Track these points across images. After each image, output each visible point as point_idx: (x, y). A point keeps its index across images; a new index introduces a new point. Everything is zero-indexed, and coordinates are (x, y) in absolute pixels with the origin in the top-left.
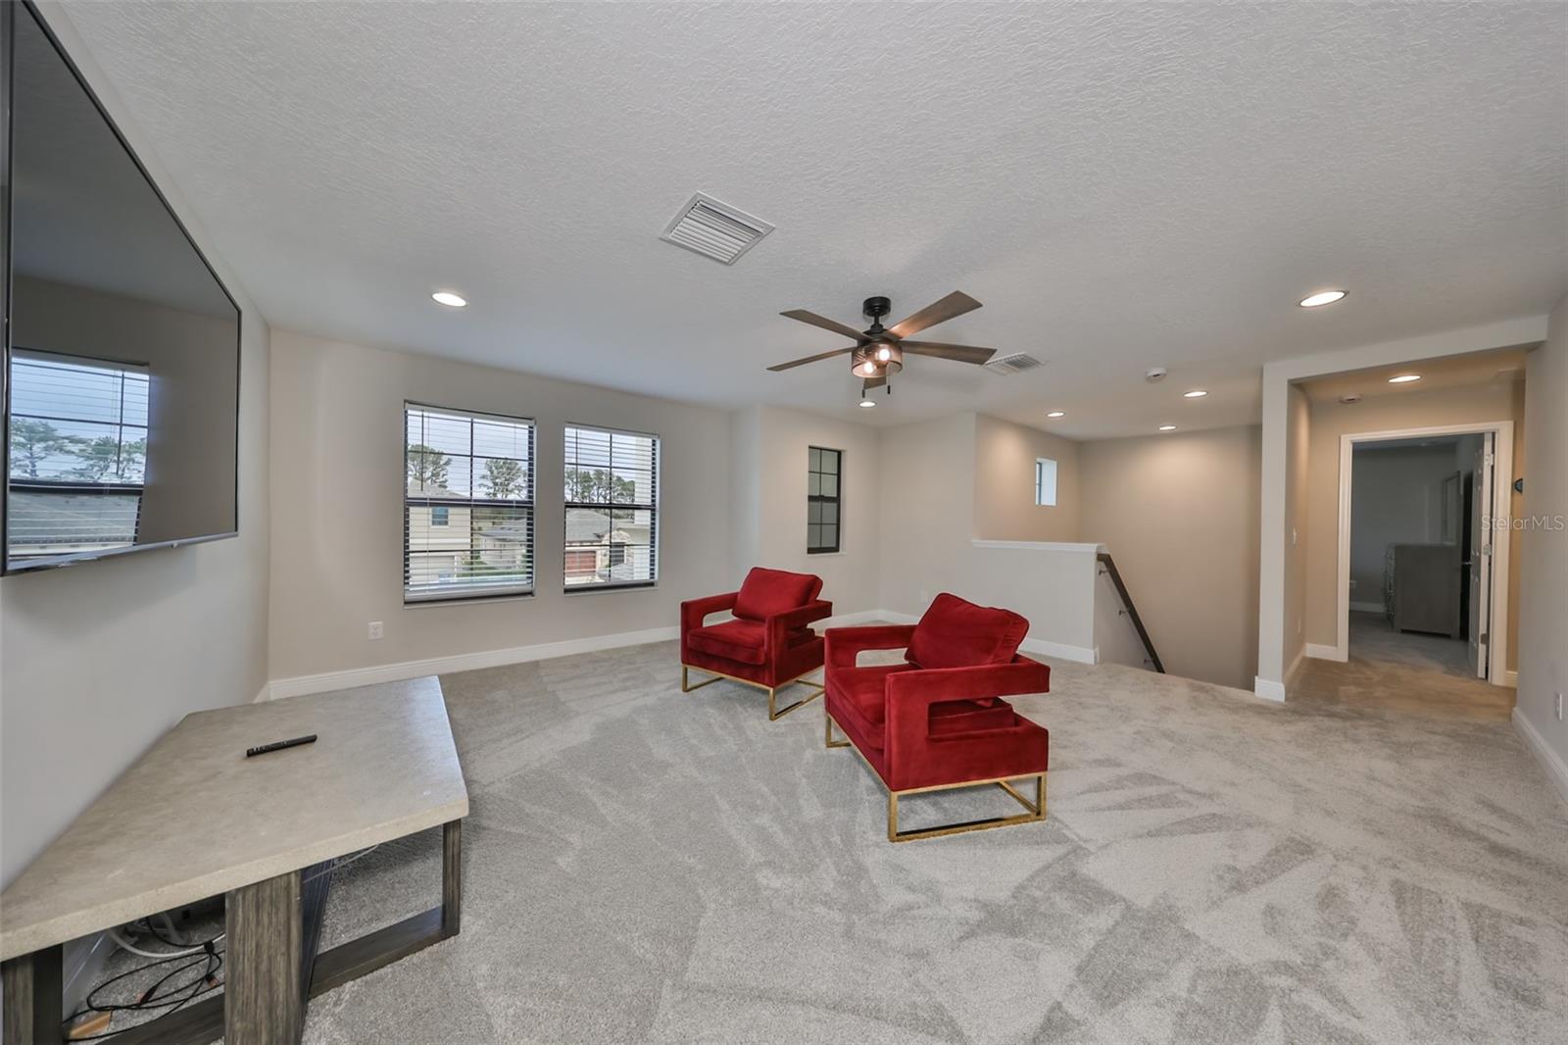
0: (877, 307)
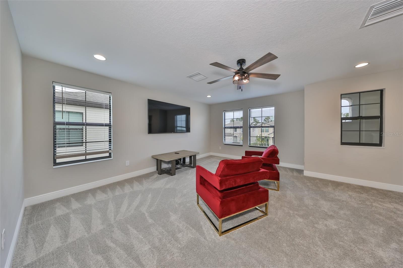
0: (241, 62)
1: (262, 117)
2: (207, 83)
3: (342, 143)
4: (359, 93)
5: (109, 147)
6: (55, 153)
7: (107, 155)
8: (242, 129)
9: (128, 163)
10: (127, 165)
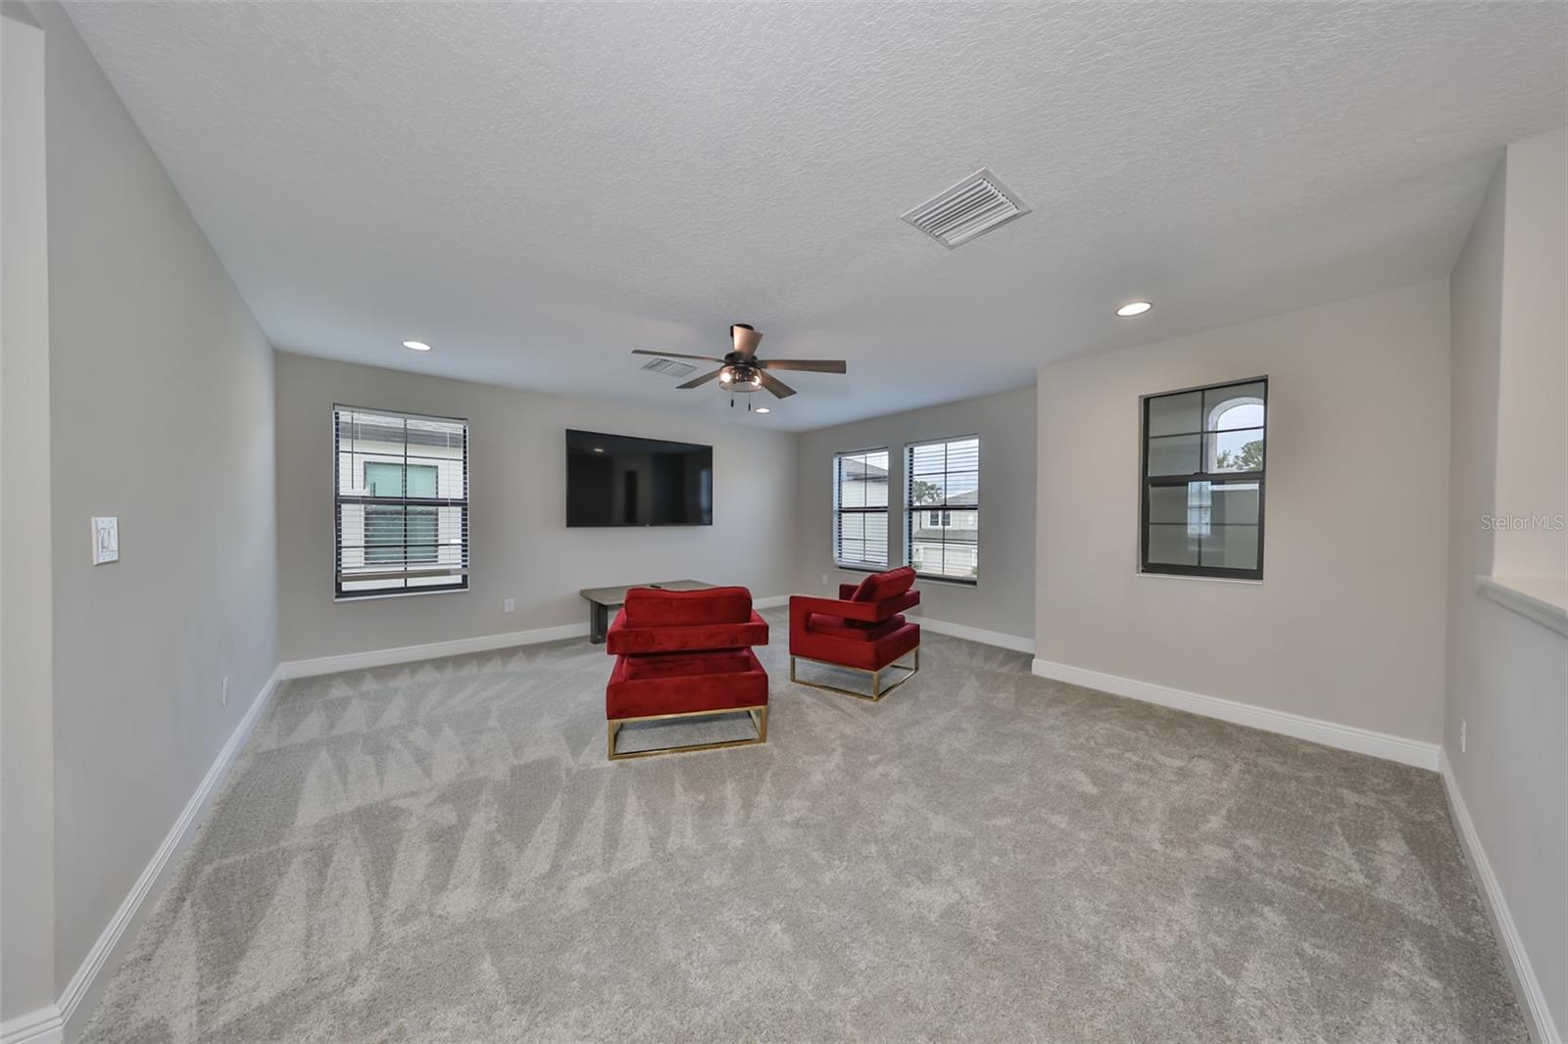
1: (946, 473)
2: (678, 388)
3: (1148, 567)
4: (1200, 393)
5: (463, 561)
6: (339, 569)
7: (458, 579)
8: (886, 515)
9: (510, 605)
10: (507, 610)
